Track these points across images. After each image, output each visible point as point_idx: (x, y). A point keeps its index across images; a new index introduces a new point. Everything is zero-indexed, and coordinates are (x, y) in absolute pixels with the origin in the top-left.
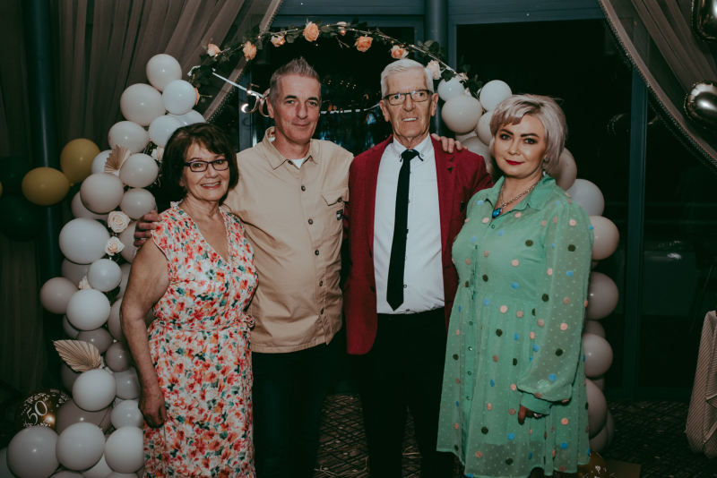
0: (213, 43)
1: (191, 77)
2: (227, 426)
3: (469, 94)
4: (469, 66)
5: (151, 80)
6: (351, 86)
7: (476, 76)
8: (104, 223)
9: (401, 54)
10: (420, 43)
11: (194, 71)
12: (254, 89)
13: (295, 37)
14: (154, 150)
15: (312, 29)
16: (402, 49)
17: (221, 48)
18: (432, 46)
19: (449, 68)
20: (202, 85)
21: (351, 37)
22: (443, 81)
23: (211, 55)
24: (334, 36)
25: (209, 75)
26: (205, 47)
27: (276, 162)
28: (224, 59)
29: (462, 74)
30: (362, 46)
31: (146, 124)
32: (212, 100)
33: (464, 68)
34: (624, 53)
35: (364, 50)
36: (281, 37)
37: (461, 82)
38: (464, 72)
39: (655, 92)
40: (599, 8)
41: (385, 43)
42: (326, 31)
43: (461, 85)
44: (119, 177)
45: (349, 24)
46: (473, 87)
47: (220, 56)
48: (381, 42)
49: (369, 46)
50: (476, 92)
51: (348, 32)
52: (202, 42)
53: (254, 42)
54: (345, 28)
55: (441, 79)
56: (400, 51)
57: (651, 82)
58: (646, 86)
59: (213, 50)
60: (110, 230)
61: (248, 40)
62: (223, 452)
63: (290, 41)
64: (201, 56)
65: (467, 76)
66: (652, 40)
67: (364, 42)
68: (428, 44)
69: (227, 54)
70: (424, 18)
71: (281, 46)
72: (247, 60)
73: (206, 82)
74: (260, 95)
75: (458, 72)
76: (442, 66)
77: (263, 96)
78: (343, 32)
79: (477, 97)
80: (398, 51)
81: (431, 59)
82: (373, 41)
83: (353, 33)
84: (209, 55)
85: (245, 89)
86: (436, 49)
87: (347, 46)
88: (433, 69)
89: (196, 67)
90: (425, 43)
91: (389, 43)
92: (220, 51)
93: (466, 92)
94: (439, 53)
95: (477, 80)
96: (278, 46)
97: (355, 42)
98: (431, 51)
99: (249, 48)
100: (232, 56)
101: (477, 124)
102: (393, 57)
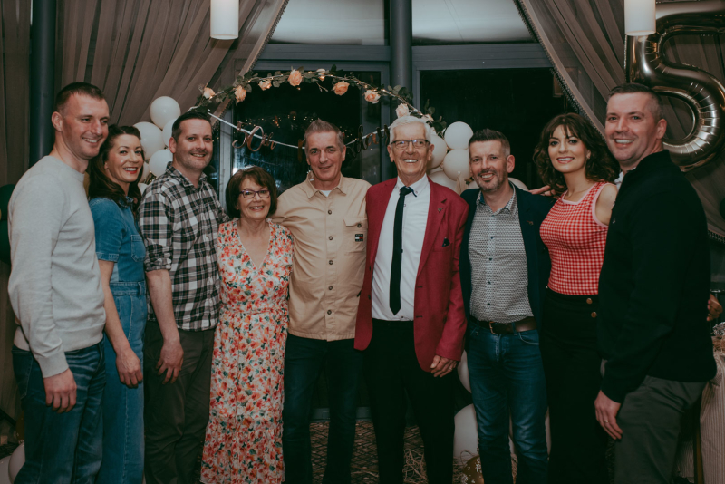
0: (209, 86)
2: (253, 387)
4: (434, 109)
5: (154, 119)
7: (441, 117)
9: (374, 97)
10: (389, 88)
12: (243, 126)
13: (281, 82)
15: (296, 75)
16: (374, 93)
17: (215, 91)
18: (401, 90)
19: (417, 111)
21: (329, 83)
23: (207, 97)
24: (315, 82)
26: (201, 91)
28: (218, 100)
29: (428, 116)
30: (339, 91)
31: (147, 158)
33: (430, 110)
34: (571, 99)
35: (341, 94)
36: (268, 82)
38: (429, 114)
40: (547, 58)
41: (360, 88)
42: (308, 78)
45: (328, 71)
46: (439, 127)
47: (215, 97)
48: (356, 87)
49: (346, 90)
50: (441, 131)
51: (326, 78)
52: (199, 86)
53: (244, 87)
54: (325, 74)
59: (209, 93)
61: (240, 84)
62: (247, 405)
63: (276, 85)
64: (197, 98)
65: (433, 117)
66: (595, 87)
67: (341, 87)
68: (397, 88)
69: (220, 96)
70: (390, 63)
71: (268, 89)
72: (238, 102)
74: (248, 132)
75: (424, 114)
76: (410, 109)
77: (251, 133)
78: (323, 78)
79: (442, 136)
80: (372, 95)
81: (401, 102)
82: (349, 87)
83: (332, 78)
84: (204, 97)
85: (236, 127)
86: (405, 93)
87: (326, 90)
88: (403, 111)
89: (193, 107)
90: (395, 88)
91: (363, 88)
92: (214, 93)
94: (408, 97)
95: (442, 121)
96: (265, 89)
97: (333, 87)
98: (400, 95)
99: (240, 92)
100: (225, 98)
101: (443, 161)
102: (367, 100)
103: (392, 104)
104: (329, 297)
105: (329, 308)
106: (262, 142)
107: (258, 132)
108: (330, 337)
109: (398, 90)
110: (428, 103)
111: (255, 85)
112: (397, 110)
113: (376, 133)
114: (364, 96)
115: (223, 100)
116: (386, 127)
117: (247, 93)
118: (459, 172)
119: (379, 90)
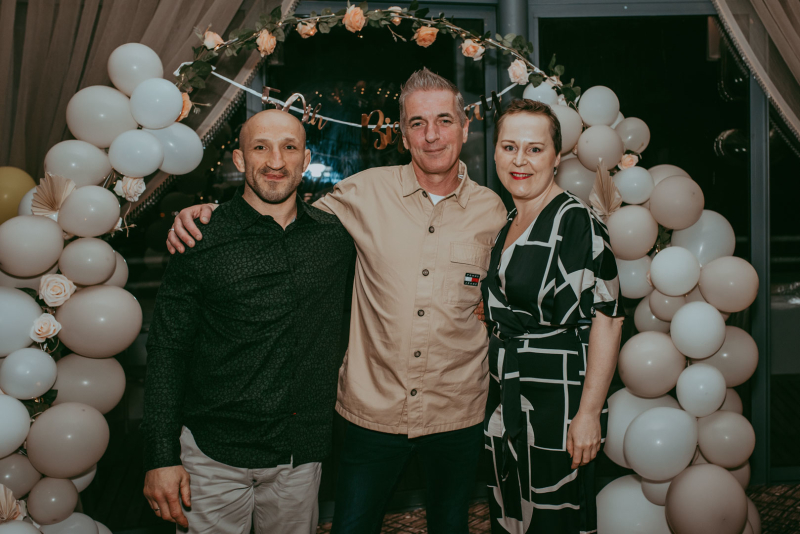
0: (213, 30)
1: (179, 78)
3: (564, 102)
4: (563, 67)
5: (115, 81)
7: (573, 80)
8: (33, 293)
9: (476, 51)
10: (498, 37)
11: (184, 70)
12: (272, 94)
13: (332, 25)
14: (119, 182)
15: (355, 14)
16: (476, 45)
17: (225, 37)
18: (515, 41)
19: (537, 70)
20: (195, 90)
21: (407, 27)
22: (531, 86)
23: (209, 47)
24: (386, 25)
25: (205, 75)
26: (200, 36)
28: (229, 53)
29: (554, 78)
30: (424, 40)
31: (105, 145)
32: (209, 110)
33: (557, 69)
35: (427, 44)
36: (312, 25)
37: (553, 88)
38: (557, 75)
39: (777, 103)
41: (454, 36)
42: (375, 19)
43: (554, 92)
44: (59, 223)
45: (405, 10)
46: (571, 97)
47: (223, 49)
48: (449, 34)
49: (433, 39)
50: (573, 100)
51: (404, 21)
52: (196, 28)
53: (272, 31)
54: (400, 14)
55: (528, 84)
56: (474, 47)
57: (772, 92)
58: (766, 97)
59: (213, 41)
60: (42, 303)
61: (264, 27)
63: (325, 30)
64: (193, 48)
65: (561, 79)
67: (426, 34)
68: (510, 38)
69: (232, 46)
70: (498, 8)
71: (311, 37)
72: (263, 55)
73: (202, 85)
74: (281, 103)
75: (549, 75)
76: (529, 67)
77: (285, 105)
78: (397, 20)
79: (575, 107)
80: (472, 48)
81: (514, 58)
82: (439, 34)
83: (412, 21)
84: (205, 47)
85: (260, 95)
86: (521, 44)
87: (404, 39)
88: (518, 71)
89: (186, 63)
90: (506, 37)
91: (459, 37)
92: (222, 42)
93: (560, 100)
94: (525, 50)
95: (574, 86)
96: (307, 37)
97: (413, 34)
98: (514, 47)
99: (266, 39)
100: (241, 49)
101: (577, 143)
102: (466, 55)
103: (500, 61)
104: (415, 368)
105: (413, 387)
106: (305, 119)
107: (297, 104)
108: (414, 432)
109: (511, 40)
110: (554, 59)
111: (291, 30)
112: (510, 70)
113: (480, 103)
114: (461, 48)
115: (237, 53)
116: (494, 95)
117: (278, 42)
118: (600, 159)
119: (482, 40)
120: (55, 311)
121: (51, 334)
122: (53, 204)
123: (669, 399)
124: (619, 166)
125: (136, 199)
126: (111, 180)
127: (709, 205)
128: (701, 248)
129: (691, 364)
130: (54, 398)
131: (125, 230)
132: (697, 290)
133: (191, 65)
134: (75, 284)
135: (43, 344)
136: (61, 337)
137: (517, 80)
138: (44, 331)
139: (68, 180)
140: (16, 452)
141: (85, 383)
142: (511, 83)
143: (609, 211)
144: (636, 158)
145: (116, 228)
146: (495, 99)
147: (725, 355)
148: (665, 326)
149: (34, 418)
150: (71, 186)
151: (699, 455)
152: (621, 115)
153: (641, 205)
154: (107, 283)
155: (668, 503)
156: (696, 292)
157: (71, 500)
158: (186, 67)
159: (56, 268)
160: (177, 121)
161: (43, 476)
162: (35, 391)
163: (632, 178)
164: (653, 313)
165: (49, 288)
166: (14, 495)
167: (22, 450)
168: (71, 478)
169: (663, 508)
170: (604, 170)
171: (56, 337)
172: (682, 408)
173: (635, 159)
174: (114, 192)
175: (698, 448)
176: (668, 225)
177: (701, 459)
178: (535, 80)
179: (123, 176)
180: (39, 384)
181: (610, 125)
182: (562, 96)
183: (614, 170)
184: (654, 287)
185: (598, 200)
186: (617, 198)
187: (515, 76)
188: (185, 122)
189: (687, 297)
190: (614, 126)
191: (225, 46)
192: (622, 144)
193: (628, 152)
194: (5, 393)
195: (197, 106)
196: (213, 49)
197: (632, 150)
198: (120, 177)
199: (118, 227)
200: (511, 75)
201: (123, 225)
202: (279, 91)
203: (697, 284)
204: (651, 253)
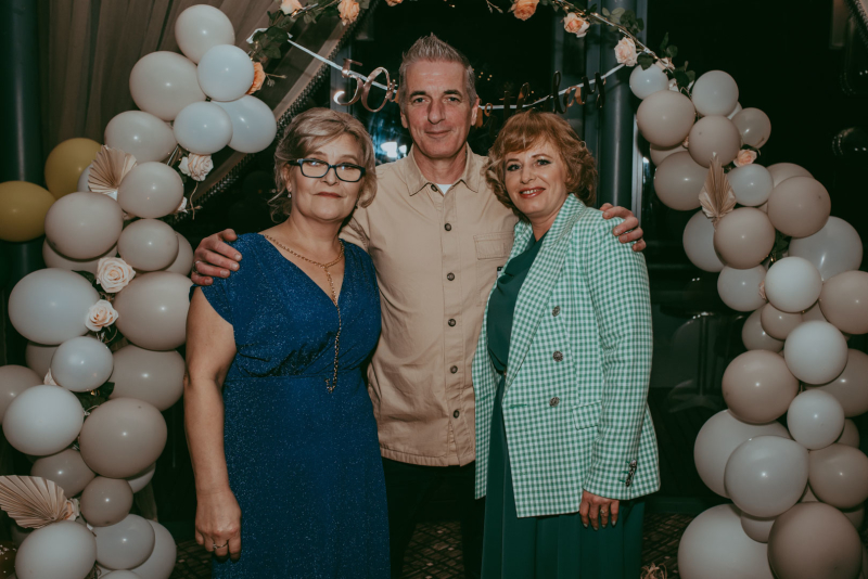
1: (252, 46)
3: (676, 89)
4: (676, 48)
5: (184, 46)
6: (486, 76)
7: (686, 63)
8: (90, 277)
9: (579, 26)
10: (605, 11)
11: (257, 36)
12: (354, 68)
14: (185, 159)
16: (580, 19)
17: (303, 2)
18: (623, 16)
19: (647, 51)
20: (270, 59)
22: (640, 67)
23: (286, 13)
25: (282, 43)
27: (415, 184)
28: (308, 19)
29: (666, 60)
30: (523, 11)
31: (170, 117)
33: (669, 50)
35: (525, 17)
37: (664, 71)
38: (669, 57)
41: (556, 8)
43: (665, 76)
44: (118, 202)
46: (683, 79)
47: (301, 14)
48: (550, 7)
49: (533, 11)
50: (686, 86)
55: (636, 65)
56: (578, 22)
59: (290, 5)
60: (99, 288)
64: (269, 14)
65: (674, 61)
67: (525, 6)
68: (617, 13)
69: (312, 12)
71: (398, 5)
72: (344, 23)
73: (277, 55)
74: (364, 78)
75: (660, 57)
76: (638, 47)
77: (367, 80)
79: (688, 94)
80: (575, 23)
81: (622, 36)
82: (539, 6)
84: (282, 12)
85: (340, 68)
86: (630, 21)
87: (500, 11)
88: (626, 50)
89: (261, 29)
90: (613, 12)
91: (561, 9)
92: (300, 7)
93: (671, 85)
94: (635, 27)
95: (688, 70)
96: (393, 4)
97: (511, 5)
98: (622, 22)
99: (348, 5)
100: (320, 15)
101: (688, 135)
102: (568, 30)
103: (603, 39)
104: (454, 385)
105: (454, 408)
106: (388, 96)
107: (381, 78)
108: (465, 458)
109: (619, 16)
110: (667, 39)
112: (617, 49)
113: (581, 85)
114: (564, 23)
115: (316, 19)
116: (598, 77)
117: (362, 11)
118: (714, 154)
119: (587, 14)
120: (112, 297)
121: (108, 322)
122: (112, 180)
123: (777, 427)
124: (735, 163)
125: (203, 178)
126: (175, 157)
127: (836, 211)
128: (823, 259)
129: (804, 390)
130: (111, 391)
131: (191, 212)
132: (817, 307)
133: (266, 32)
134: (134, 269)
135: (100, 333)
136: (119, 326)
137: (624, 61)
138: (100, 318)
139: (128, 155)
140: (70, 447)
141: (146, 375)
142: (618, 64)
143: (720, 212)
144: (755, 153)
145: (180, 209)
146: (599, 82)
147: (843, 381)
148: (779, 346)
149: (90, 411)
150: (132, 161)
151: (809, 492)
152: (739, 105)
153: (757, 207)
154: (169, 270)
155: (771, 541)
156: (816, 309)
157: (126, 500)
158: (259, 34)
159: (114, 250)
160: (247, 93)
161: (97, 475)
162: (91, 383)
163: (749, 177)
164: (765, 329)
165: (107, 272)
166: (65, 494)
167: (76, 444)
168: (128, 478)
169: (766, 546)
170: (718, 166)
171: (113, 326)
172: (792, 439)
173: (754, 155)
174: (178, 170)
175: (809, 485)
176: (787, 231)
177: (809, 496)
178: (644, 62)
179: (189, 153)
180: (95, 375)
181: (726, 115)
182: (674, 81)
183: (729, 167)
184: (767, 301)
185: (709, 200)
186: (730, 198)
187: (622, 56)
188: (257, 95)
189: (804, 314)
190: (730, 117)
191: (304, 12)
192: (739, 137)
193: (746, 147)
194: (58, 385)
195: (272, 78)
196: (290, 15)
197: (751, 144)
198: (186, 153)
199: (183, 207)
200: (617, 55)
201: (188, 207)
202: (361, 64)
203: (818, 301)
204: (767, 263)
